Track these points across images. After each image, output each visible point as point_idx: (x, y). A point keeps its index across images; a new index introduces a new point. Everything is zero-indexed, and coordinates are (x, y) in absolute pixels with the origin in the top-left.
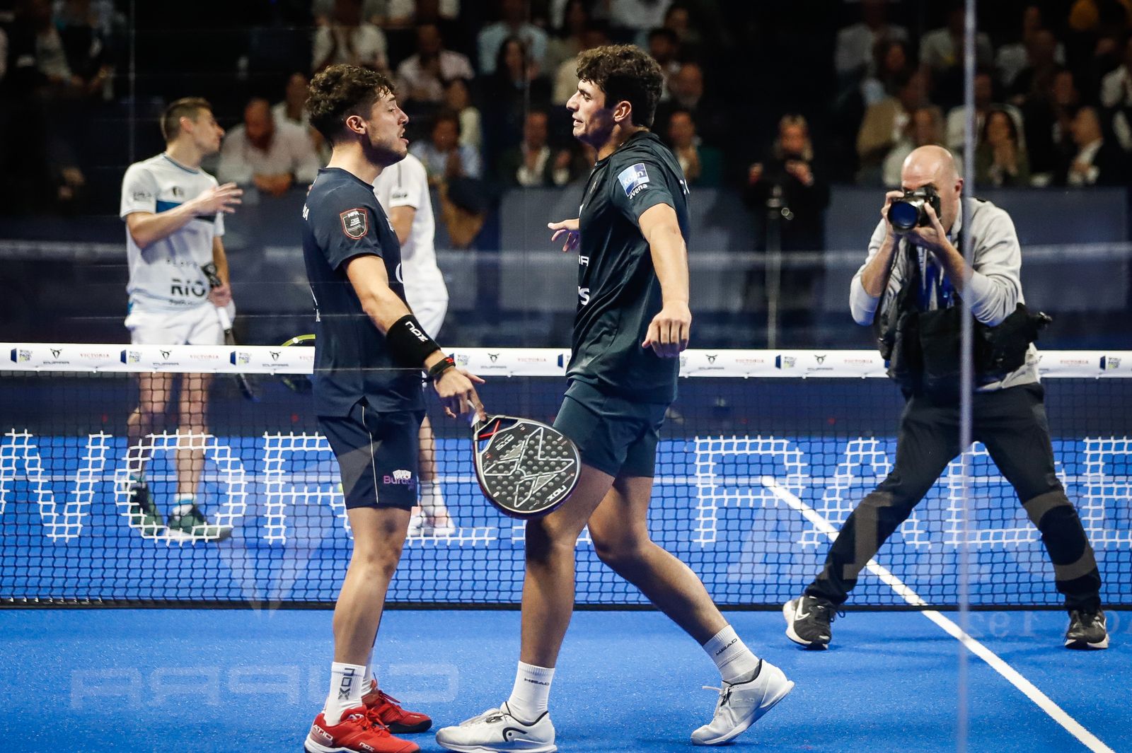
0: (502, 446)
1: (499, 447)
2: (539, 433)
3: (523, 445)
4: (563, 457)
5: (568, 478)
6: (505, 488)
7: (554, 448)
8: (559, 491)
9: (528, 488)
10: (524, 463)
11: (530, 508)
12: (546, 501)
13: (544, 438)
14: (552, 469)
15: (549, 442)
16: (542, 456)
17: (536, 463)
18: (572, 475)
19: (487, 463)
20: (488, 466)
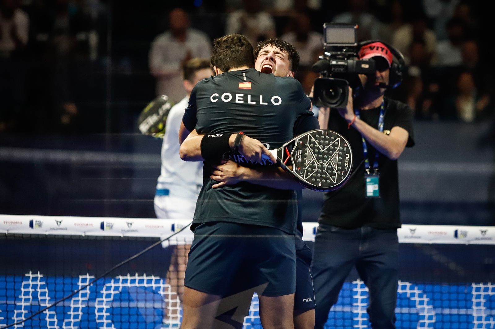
0: (300, 159)
1: (299, 161)
2: (310, 138)
3: (309, 150)
4: (333, 140)
5: (345, 148)
6: (321, 178)
7: (325, 139)
8: (347, 158)
9: (332, 169)
10: (318, 158)
11: (342, 177)
12: (346, 168)
13: (316, 139)
14: (334, 150)
15: (319, 139)
16: (323, 149)
17: (324, 154)
18: (346, 146)
19: (301, 173)
20: (303, 174)
